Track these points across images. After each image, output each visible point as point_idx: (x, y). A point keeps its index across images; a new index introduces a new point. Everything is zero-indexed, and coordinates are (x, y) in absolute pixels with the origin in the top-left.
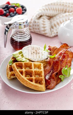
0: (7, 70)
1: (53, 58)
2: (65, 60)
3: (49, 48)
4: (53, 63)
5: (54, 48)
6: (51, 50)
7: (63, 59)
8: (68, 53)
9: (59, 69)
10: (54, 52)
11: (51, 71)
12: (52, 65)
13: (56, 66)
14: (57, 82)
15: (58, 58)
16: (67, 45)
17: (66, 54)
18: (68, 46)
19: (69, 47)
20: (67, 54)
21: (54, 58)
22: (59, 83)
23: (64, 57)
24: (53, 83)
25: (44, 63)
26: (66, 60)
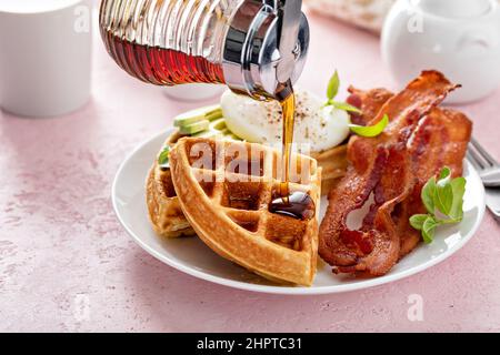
0: (149, 193)
1: (377, 137)
2: (431, 150)
3: (349, 94)
4: (377, 161)
5: (374, 94)
6: (363, 106)
7: (423, 149)
8: (444, 118)
9: (408, 186)
10: (374, 111)
11: (367, 198)
12: (371, 167)
13: (392, 174)
14: (401, 246)
15: (402, 139)
16: (441, 79)
17: (433, 125)
18: (447, 82)
19: (449, 87)
20: (439, 126)
21: (382, 136)
22: (410, 251)
23: (425, 137)
24: (382, 247)
25: (330, 165)
26: (433, 150)
